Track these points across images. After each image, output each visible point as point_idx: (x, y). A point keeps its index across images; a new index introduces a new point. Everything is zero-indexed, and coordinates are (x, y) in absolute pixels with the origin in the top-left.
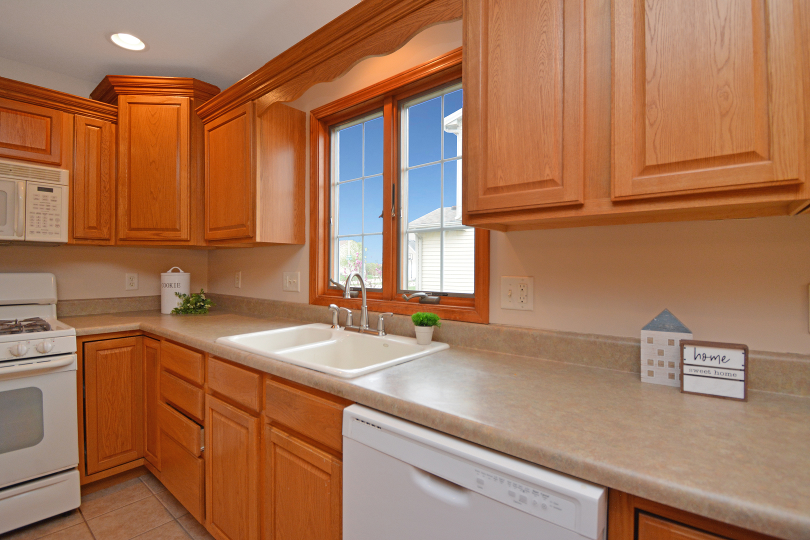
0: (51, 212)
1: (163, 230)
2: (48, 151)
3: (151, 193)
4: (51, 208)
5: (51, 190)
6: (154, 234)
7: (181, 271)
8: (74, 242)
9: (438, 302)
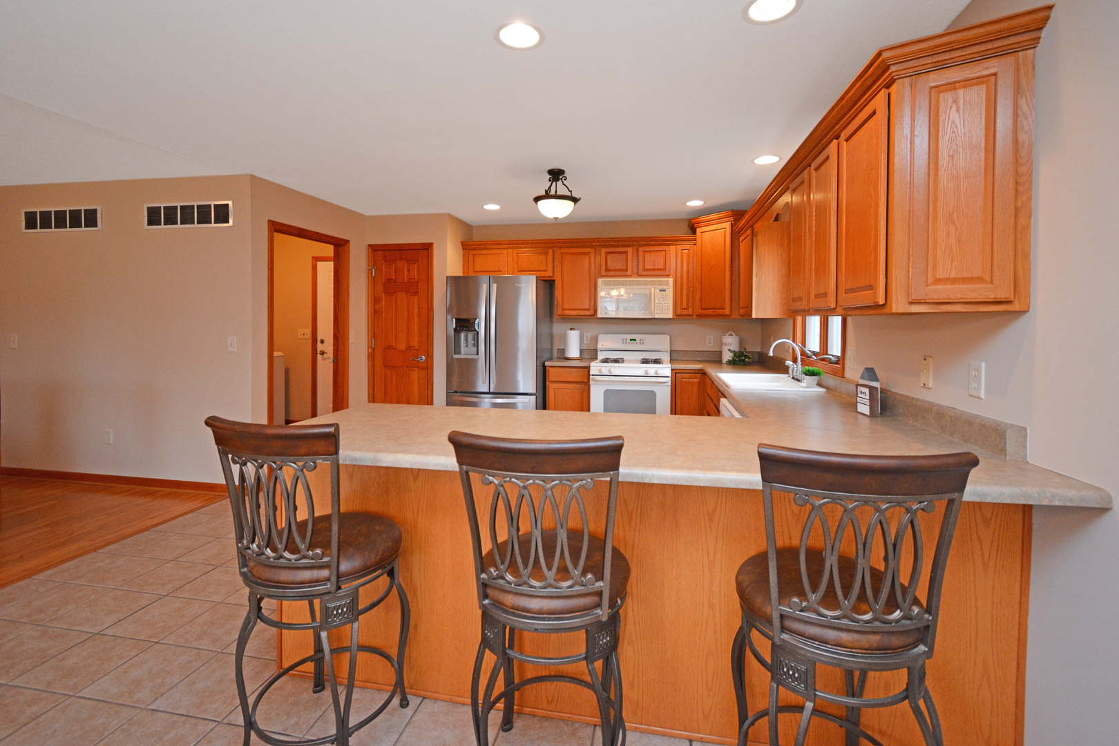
0: (665, 302)
2: (664, 269)
5: (665, 291)
6: (713, 312)
7: (733, 334)
8: (676, 317)
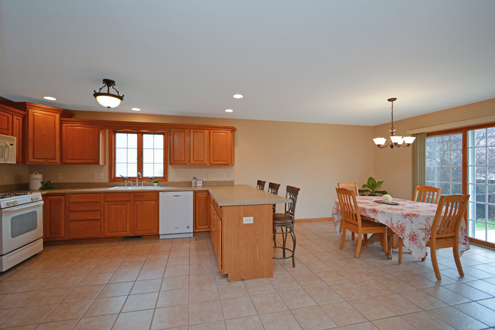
0: (13, 153)
1: (48, 159)
2: (7, 130)
3: (44, 146)
4: (13, 151)
5: (13, 145)
6: (45, 161)
7: (38, 174)
8: (16, 164)
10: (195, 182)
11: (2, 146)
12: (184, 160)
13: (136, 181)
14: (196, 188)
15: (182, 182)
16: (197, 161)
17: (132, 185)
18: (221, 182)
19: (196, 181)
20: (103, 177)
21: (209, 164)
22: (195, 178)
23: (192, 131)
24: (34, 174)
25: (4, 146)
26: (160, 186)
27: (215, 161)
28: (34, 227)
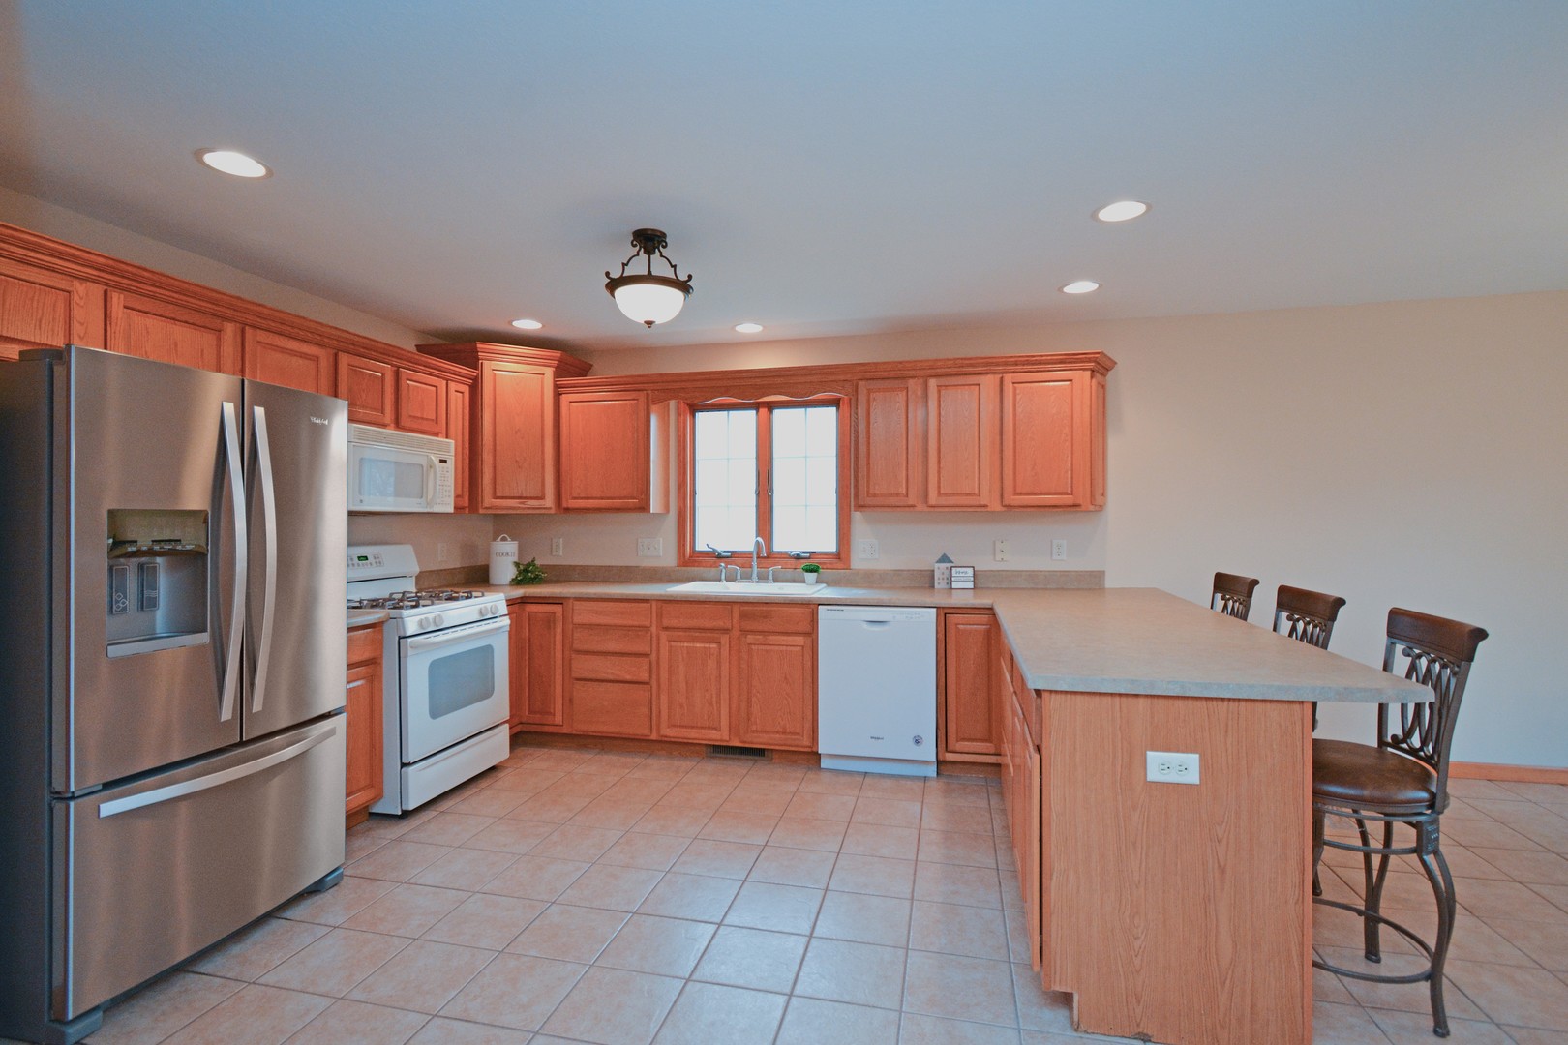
0: (446, 483)
1: (526, 498)
2: (435, 421)
3: (517, 461)
4: (446, 479)
5: (445, 462)
6: (520, 503)
8: (456, 512)
9: (809, 558)
10: (947, 572)
11: (422, 466)
12: (904, 492)
13: (751, 567)
14: (950, 596)
15: (898, 572)
16: (954, 494)
17: (739, 577)
18: (1051, 576)
19: (952, 567)
20: (661, 550)
21: (997, 507)
22: (944, 559)
23: (933, 383)
24: (499, 539)
25: (424, 463)
26: (824, 585)
27: (1021, 494)
28: (487, 693)
